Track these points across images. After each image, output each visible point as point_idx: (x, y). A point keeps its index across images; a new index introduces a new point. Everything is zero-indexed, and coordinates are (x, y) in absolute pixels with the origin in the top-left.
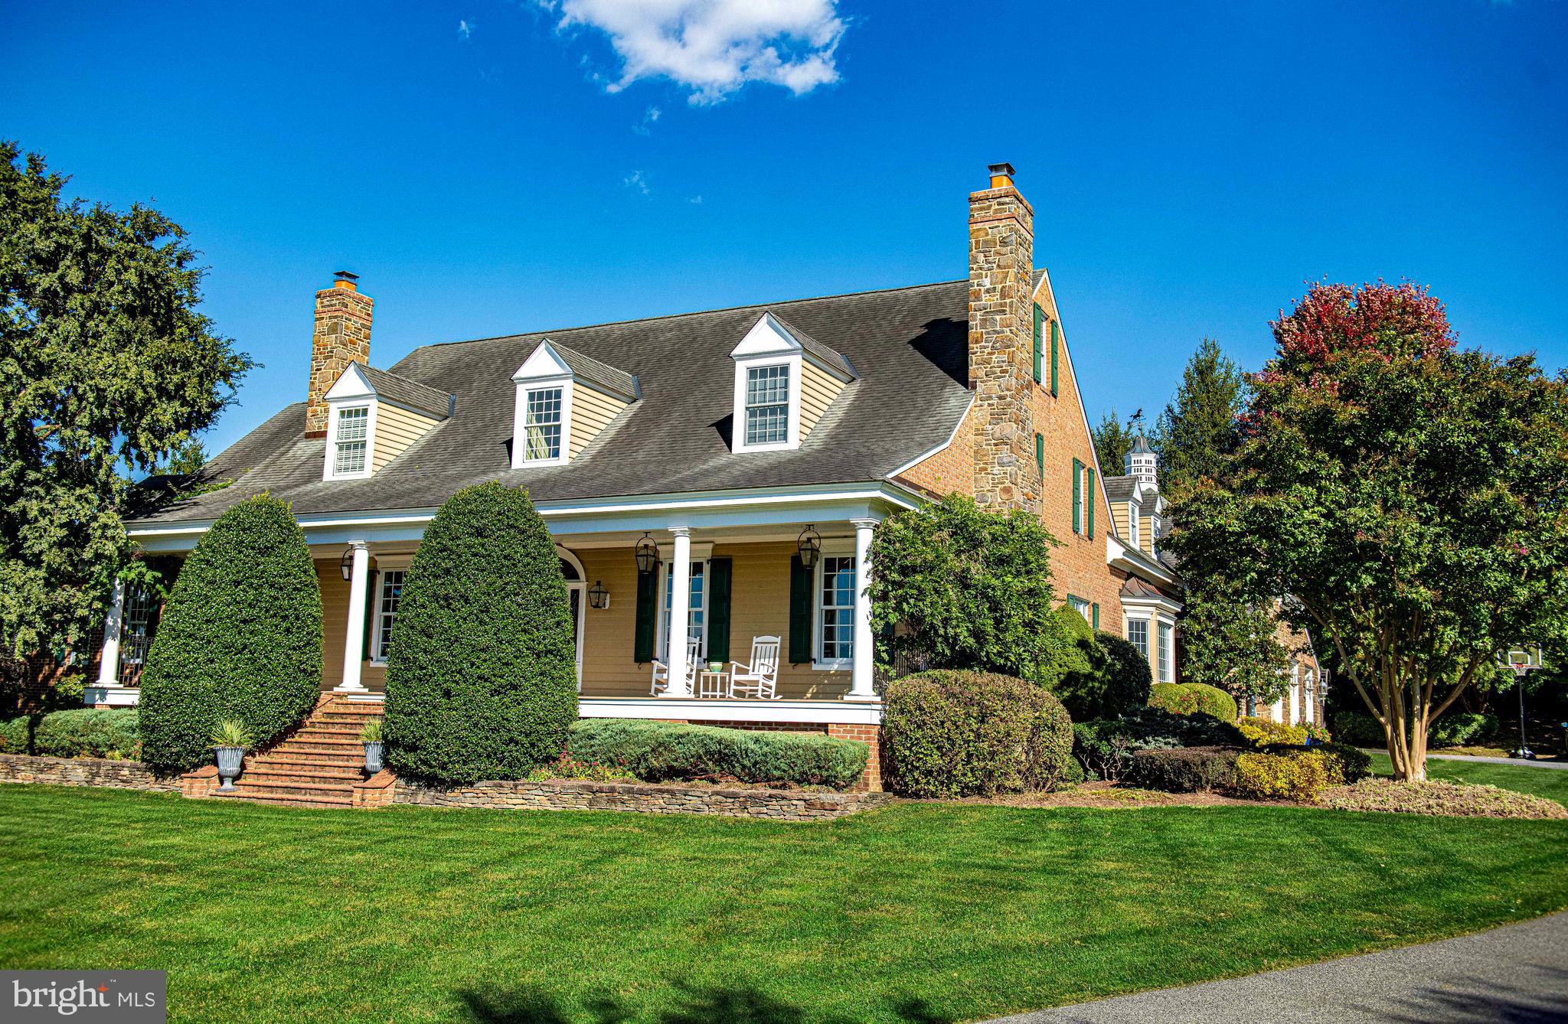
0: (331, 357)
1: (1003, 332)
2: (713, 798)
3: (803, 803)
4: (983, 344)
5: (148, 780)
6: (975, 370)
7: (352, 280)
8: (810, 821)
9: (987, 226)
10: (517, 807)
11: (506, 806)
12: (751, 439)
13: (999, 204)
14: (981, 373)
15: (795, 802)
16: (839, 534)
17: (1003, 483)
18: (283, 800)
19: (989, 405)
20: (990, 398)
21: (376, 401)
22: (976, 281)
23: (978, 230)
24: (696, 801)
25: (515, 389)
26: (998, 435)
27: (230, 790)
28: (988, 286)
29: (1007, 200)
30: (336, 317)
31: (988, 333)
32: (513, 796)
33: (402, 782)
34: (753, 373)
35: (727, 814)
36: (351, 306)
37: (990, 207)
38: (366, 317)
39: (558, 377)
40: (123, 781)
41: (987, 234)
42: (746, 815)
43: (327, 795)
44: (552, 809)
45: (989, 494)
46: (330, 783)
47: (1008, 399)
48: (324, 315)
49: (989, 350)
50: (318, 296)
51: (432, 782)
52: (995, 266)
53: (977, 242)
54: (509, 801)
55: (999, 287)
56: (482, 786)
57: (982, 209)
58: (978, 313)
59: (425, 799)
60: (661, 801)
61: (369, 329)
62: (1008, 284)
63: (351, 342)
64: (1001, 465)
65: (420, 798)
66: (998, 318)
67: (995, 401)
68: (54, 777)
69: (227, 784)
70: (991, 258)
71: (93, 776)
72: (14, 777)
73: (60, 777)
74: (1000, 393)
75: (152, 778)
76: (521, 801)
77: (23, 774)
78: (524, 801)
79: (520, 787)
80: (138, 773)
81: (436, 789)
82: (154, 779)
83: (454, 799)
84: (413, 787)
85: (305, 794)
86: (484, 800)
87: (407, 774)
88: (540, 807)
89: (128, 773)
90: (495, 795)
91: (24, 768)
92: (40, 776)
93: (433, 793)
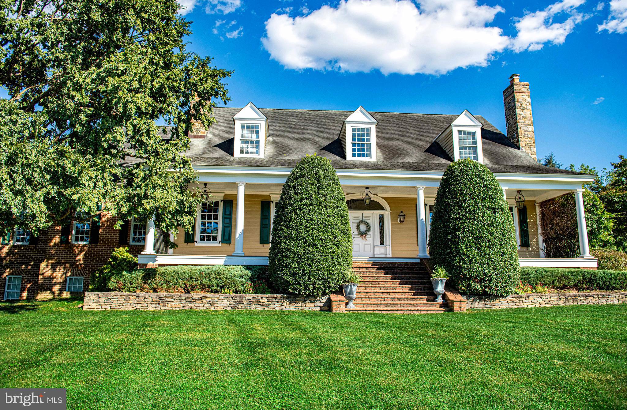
1: (530, 132)
5: (284, 304)
6: (522, 144)
9: (521, 94)
10: (529, 307)
11: (523, 307)
14: (524, 145)
21: (264, 122)
22: (518, 113)
23: (518, 95)
25: (345, 126)
27: (352, 308)
28: (523, 115)
29: (527, 87)
31: (525, 131)
32: (527, 301)
34: (460, 133)
40: (263, 306)
43: (414, 306)
44: (547, 306)
46: (405, 301)
49: (526, 137)
51: (485, 296)
52: (525, 108)
54: (525, 304)
55: (527, 116)
56: (510, 297)
57: (518, 88)
58: (521, 124)
59: (479, 305)
65: (475, 305)
66: (527, 126)
68: (202, 305)
69: (351, 304)
70: (523, 106)
71: (237, 303)
72: (164, 306)
73: (207, 305)
74: (531, 153)
75: (286, 303)
76: (530, 303)
77: (173, 304)
78: (532, 303)
79: (530, 297)
80: (274, 300)
81: (485, 301)
82: (288, 303)
83: (496, 305)
84: (472, 299)
85: (400, 307)
86: (511, 304)
87: (470, 293)
88: (541, 306)
89: (266, 300)
90: (517, 301)
91: (173, 300)
92: (189, 305)
93: (483, 302)
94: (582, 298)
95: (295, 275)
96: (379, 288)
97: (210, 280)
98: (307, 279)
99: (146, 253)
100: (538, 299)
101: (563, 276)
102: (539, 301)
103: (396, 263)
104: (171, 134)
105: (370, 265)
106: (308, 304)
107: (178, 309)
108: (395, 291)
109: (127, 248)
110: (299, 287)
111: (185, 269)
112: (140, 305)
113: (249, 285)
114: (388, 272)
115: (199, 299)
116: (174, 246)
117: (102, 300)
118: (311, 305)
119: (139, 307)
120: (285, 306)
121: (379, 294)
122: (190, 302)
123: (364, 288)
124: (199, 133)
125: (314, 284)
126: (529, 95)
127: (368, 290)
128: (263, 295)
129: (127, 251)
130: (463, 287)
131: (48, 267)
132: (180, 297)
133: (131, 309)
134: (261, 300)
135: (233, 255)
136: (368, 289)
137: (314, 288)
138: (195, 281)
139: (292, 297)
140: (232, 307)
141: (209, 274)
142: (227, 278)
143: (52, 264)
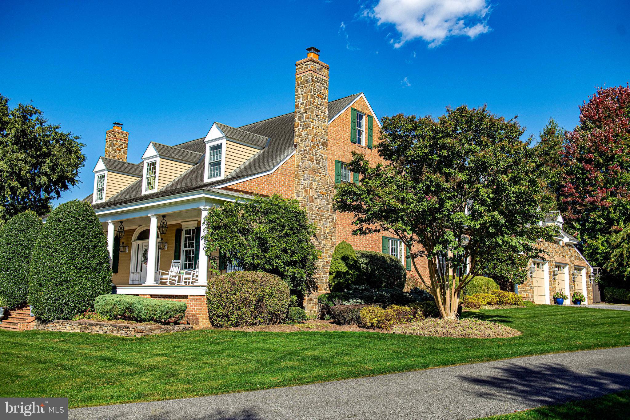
6: (296, 140)
7: (120, 126)
9: (301, 75)
12: (209, 176)
13: (306, 65)
14: (299, 140)
17: (305, 188)
19: (301, 154)
20: (301, 151)
21: (107, 172)
23: (299, 78)
25: (144, 163)
26: (303, 167)
28: (302, 102)
30: (111, 140)
36: (118, 136)
37: (302, 67)
38: (125, 140)
39: (155, 156)
41: (301, 79)
45: (300, 193)
47: (308, 151)
49: (301, 130)
50: (107, 133)
53: (298, 83)
55: (305, 101)
57: (300, 68)
58: (298, 114)
61: (127, 144)
63: (118, 150)
64: (304, 180)
66: (304, 115)
67: (303, 152)
70: (303, 90)
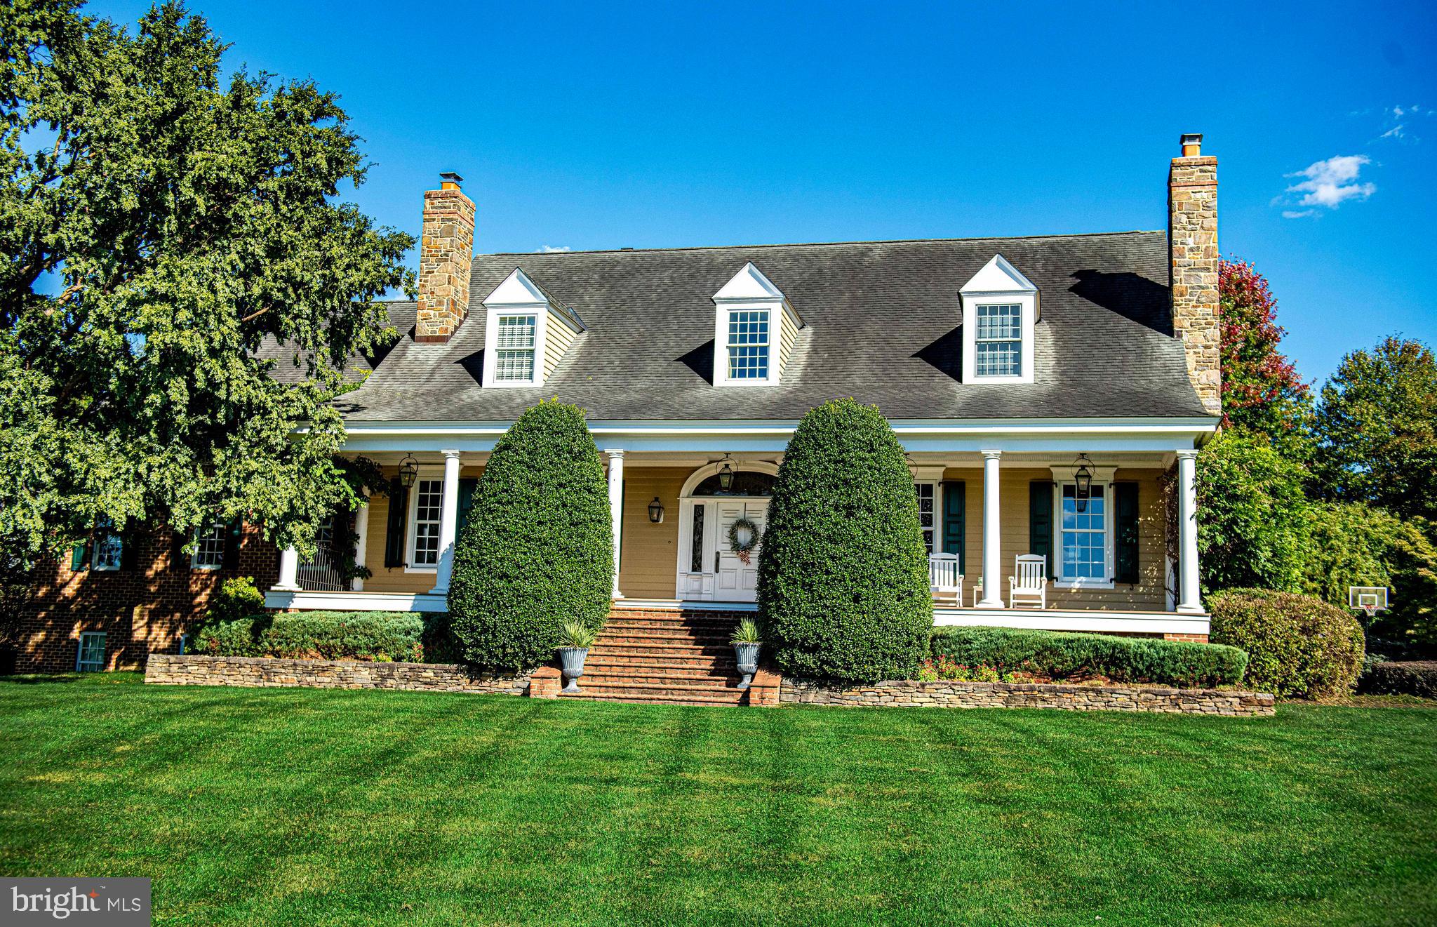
0: (446, 260)
1: (1207, 288)
2: (1143, 696)
3: (1238, 700)
4: (1188, 297)
5: (461, 682)
6: (1180, 321)
8: (1248, 715)
9: (1190, 190)
10: (924, 705)
11: (912, 704)
12: (981, 371)
13: (1202, 171)
14: (1187, 324)
15: (1230, 699)
16: (1064, 463)
18: (652, 699)
19: (1195, 353)
20: (1196, 346)
21: (545, 310)
22: (1179, 240)
23: (1182, 193)
24: (1123, 699)
25: (714, 310)
26: (1204, 380)
27: (575, 691)
28: (1192, 245)
29: (1210, 168)
31: (1193, 288)
32: (920, 695)
33: (788, 682)
34: (982, 310)
35: (1157, 710)
37: (1192, 173)
38: (471, 222)
39: (766, 300)
40: (426, 683)
41: (1190, 198)
42: (1178, 711)
43: (693, 694)
44: (965, 706)
46: (685, 684)
47: (1214, 349)
48: (435, 216)
49: (1194, 303)
50: (428, 196)
51: (825, 680)
52: (1198, 227)
53: (1180, 204)
54: (915, 699)
55: (1203, 247)
56: (883, 685)
57: (1184, 174)
58: (1183, 269)
60: (1086, 699)
62: (1212, 244)
63: (461, 246)
65: (811, 697)
66: (1202, 274)
67: (1201, 350)
68: (329, 680)
69: (573, 685)
70: (1194, 221)
71: (384, 678)
72: (269, 680)
73: (336, 680)
74: (1206, 343)
75: (465, 680)
76: (928, 700)
77: (283, 677)
78: (932, 700)
79: (928, 686)
80: (445, 675)
81: (830, 689)
82: (468, 681)
83: (853, 698)
84: (803, 686)
85: (667, 694)
86: (887, 698)
87: (797, 674)
88: (950, 706)
89: (432, 674)
90: (899, 693)
91: (283, 671)
92: (309, 679)
93: (827, 693)
94: (1047, 696)
95: (473, 629)
96: (655, 660)
97: (355, 638)
98: (490, 637)
99: (281, 589)
100: (945, 691)
101: (1046, 648)
102: (947, 696)
103: (731, 612)
104: (307, 367)
105: (678, 617)
106: (502, 684)
107: (290, 686)
108: (685, 666)
109: (251, 579)
110: (480, 651)
111: (316, 617)
112: (232, 677)
113: (418, 646)
114: (698, 630)
115: (324, 670)
116: (365, 573)
117: (175, 668)
118: (507, 686)
119: (230, 681)
120: (463, 685)
121: (647, 670)
122: (310, 674)
123: (628, 660)
124: (435, 332)
125: (504, 647)
126: (1215, 189)
127: (634, 662)
128: (427, 665)
129: (251, 585)
130: (783, 658)
131: (143, 619)
132: (295, 665)
133: (217, 684)
134: (424, 674)
135: (430, 592)
136: (634, 660)
137: (505, 655)
138: (332, 638)
139: (475, 669)
140: (376, 685)
141: (353, 626)
142: (382, 635)
143: (151, 612)
